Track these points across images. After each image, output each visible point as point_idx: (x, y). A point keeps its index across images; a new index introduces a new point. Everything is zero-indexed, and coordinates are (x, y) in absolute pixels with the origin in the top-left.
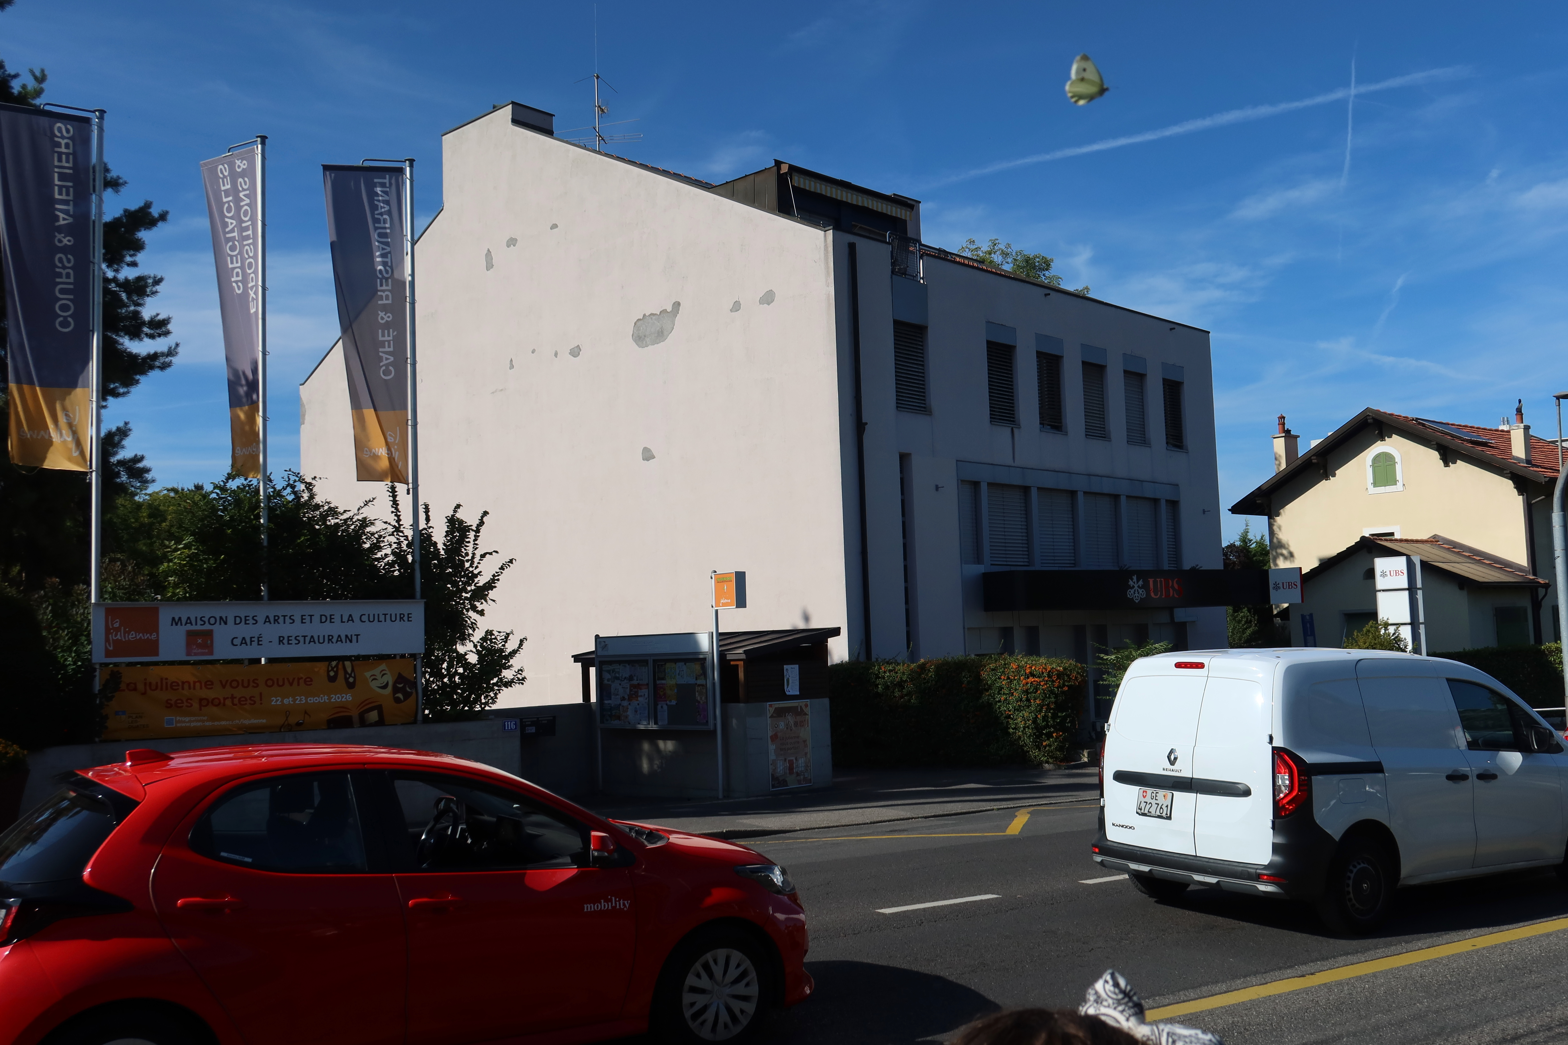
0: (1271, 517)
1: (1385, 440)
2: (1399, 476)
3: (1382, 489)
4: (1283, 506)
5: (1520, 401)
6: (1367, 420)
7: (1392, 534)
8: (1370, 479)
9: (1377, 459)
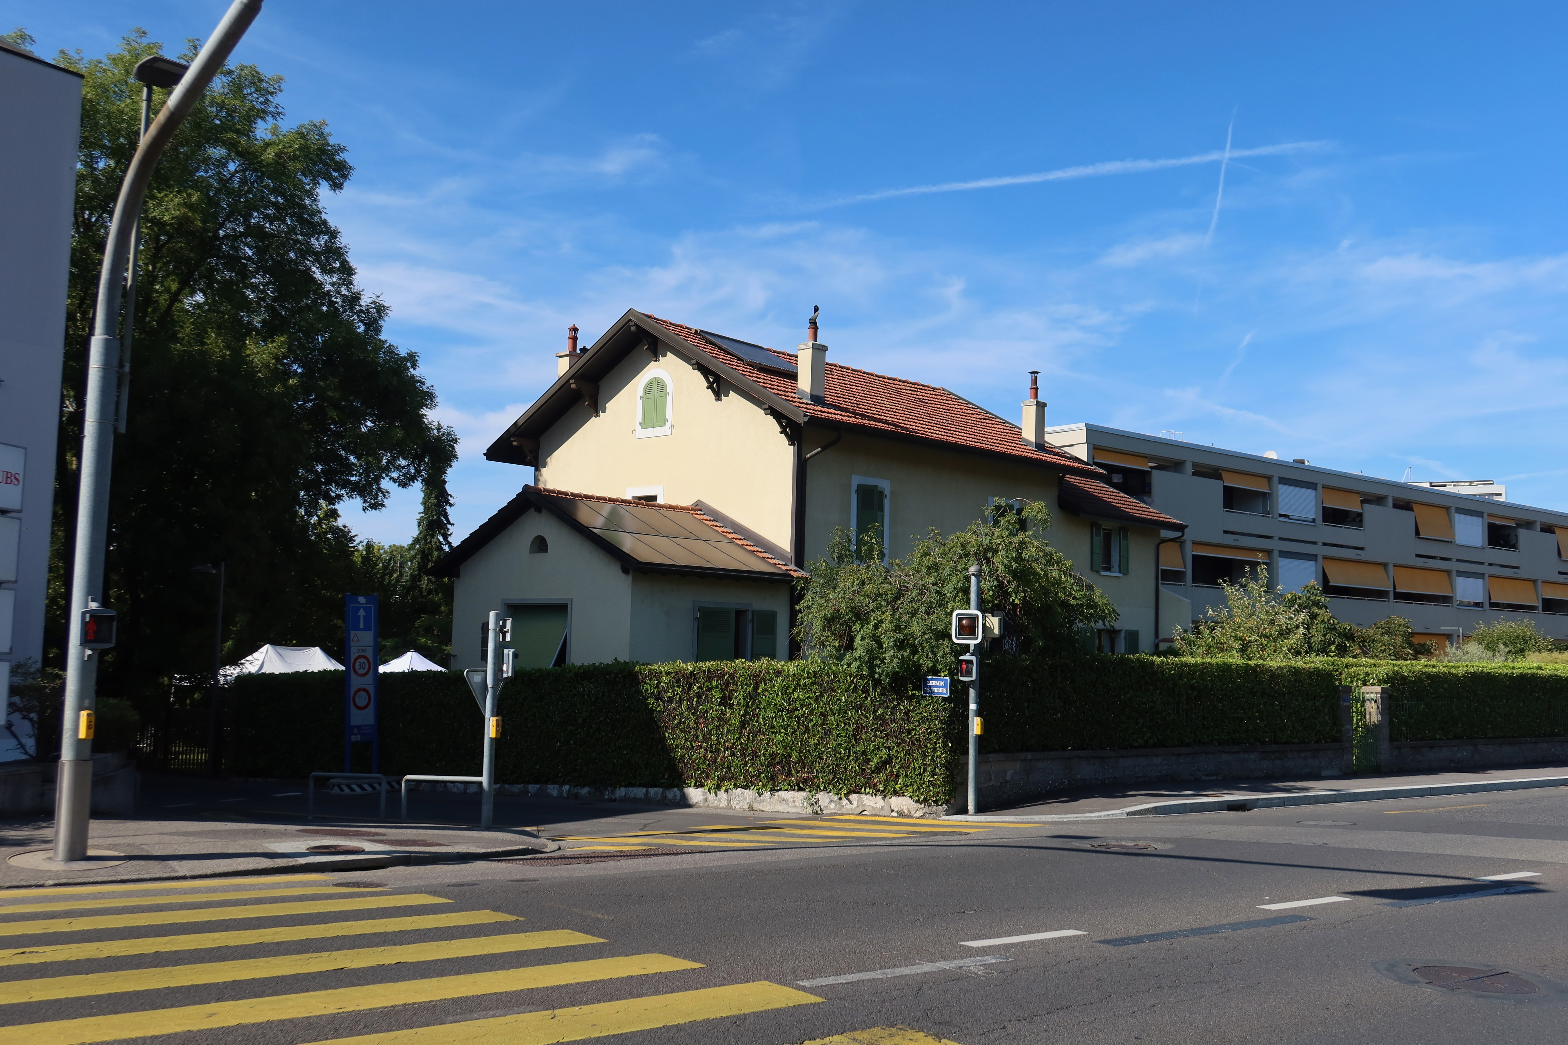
0: (537, 469)
1: (659, 361)
2: (669, 416)
3: (650, 432)
4: (550, 454)
5: (816, 309)
6: (629, 327)
7: (654, 498)
8: (639, 419)
9: (648, 388)
